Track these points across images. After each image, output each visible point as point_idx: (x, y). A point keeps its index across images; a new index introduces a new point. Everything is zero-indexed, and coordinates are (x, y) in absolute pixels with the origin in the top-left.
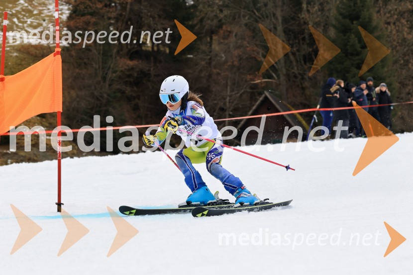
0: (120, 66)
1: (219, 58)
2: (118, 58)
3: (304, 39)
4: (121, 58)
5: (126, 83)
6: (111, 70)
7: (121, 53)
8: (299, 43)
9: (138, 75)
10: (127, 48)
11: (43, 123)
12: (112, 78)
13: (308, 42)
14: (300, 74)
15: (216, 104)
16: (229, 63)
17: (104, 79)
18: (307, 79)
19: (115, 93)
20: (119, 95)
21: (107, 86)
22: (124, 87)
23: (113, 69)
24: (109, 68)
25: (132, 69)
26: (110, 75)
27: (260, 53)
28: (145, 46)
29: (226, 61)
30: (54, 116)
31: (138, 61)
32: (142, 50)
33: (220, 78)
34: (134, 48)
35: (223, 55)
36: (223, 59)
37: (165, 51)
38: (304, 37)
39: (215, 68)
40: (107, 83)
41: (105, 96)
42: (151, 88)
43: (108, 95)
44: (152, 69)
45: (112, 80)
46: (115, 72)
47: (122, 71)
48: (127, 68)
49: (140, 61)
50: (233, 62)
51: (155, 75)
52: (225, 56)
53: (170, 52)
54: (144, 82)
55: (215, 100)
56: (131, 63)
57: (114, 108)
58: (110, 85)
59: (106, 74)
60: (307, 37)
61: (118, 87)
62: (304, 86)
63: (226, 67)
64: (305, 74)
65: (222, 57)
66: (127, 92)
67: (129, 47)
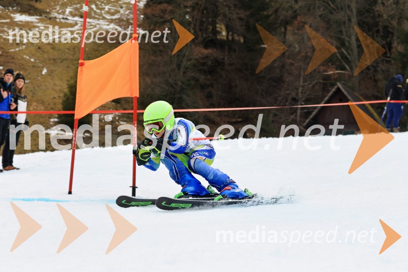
0: (195, 54)
1: (293, 49)
2: (193, 46)
3: (378, 31)
4: (196, 46)
5: (200, 71)
6: (186, 58)
7: (196, 41)
8: (373, 35)
9: (212, 63)
10: (202, 36)
12: (187, 66)
13: (382, 34)
14: (373, 66)
15: (288, 94)
16: (303, 54)
17: (179, 66)
18: (380, 72)
19: (189, 80)
20: (193, 82)
21: (182, 74)
22: (198, 75)
23: (187, 57)
24: (184, 56)
25: (207, 57)
26: (185, 63)
27: (334, 45)
28: (220, 35)
29: (299, 52)
30: (128, 102)
31: (212, 50)
32: (217, 39)
33: (293, 68)
34: (209, 37)
35: (297, 46)
36: (297, 50)
37: (239, 40)
38: (378, 30)
39: (288, 58)
40: (182, 70)
41: (179, 83)
42: (224, 76)
43: (183, 83)
44: (226, 58)
45: (187, 68)
46: (190, 60)
47: (196, 59)
48: (202, 56)
49: (215, 50)
50: (306, 53)
51: (229, 64)
52: (299, 46)
53: (244, 41)
54: (218, 70)
55: (288, 90)
56: (206, 52)
57: (188, 95)
58: (184, 73)
59: (181, 61)
60: (381, 29)
61: (193, 75)
62: (376, 78)
63: (300, 57)
64: (378, 66)
65: (296, 48)
66: (201, 80)
67: (204, 36)
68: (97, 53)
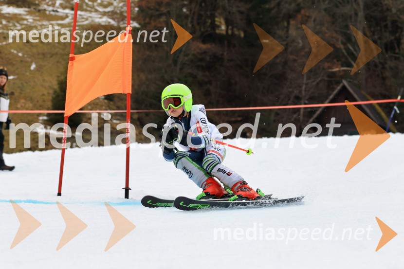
0: (193, 49)
1: (296, 44)
4: (193, 41)
5: (198, 67)
6: (182, 53)
8: (381, 30)
9: (210, 59)
10: (200, 30)
11: (111, 106)
12: (184, 62)
13: (391, 29)
14: (380, 63)
15: (291, 92)
16: (307, 50)
17: (175, 62)
18: (388, 69)
19: (186, 77)
20: (190, 79)
21: (178, 70)
22: (196, 71)
23: (185, 51)
24: (181, 51)
25: (205, 52)
26: (181, 59)
27: (340, 40)
28: (219, 30)
29: (303, 48)
30: (122, 100)
31: (211, 45)
32: (215, 33)
33: (296, 65)
34: (207, 31)
35: (300, 41)
36: (301, 45)
37: (240, 35)
38: (387, 25)
39: (291, 54)
40: (179, 66)
41: (176, 80)
42: (223, 73)
43: (179, 79)
44: (225, 53)
45: (184, 64)
46: (187, 55)
47: (194, 55)
48: (200, 51)
49: (213, 45)
50: (309, 48)
51: (228, 60)
52: (302, 41)
53: (245, 36)
54: (217, 66)
55: (290, 88)
56: (204, 47)
58: (181, 69)
59: (178, 57)
61: (190, 71)
63: (303, 53)
65: (299, 43)
66: (198, 77)
67: (202, 30)
68: (88, 47)
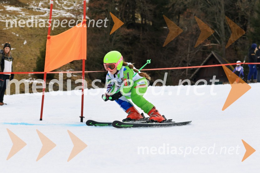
0: (121, 32)
3: (238, 19)
4: (122, 27)
5: (124, 43)
6: (115, 34)
8: (235, 21)
9: (132, 38)
10: (126, 21)
11: (72, 66)
15: (180, 58)
16: (190, 33)
17: (111, 40)
22: (123, 45)
23: (116, 34)
25: (129, 34)
26: (114, 39)
28: (137, 21)
29: (188, 32)
30: (79, 63)
31: (132, 30)
32: (135, 23)
33: (183, 42)
34: (130, 21)
35: (186, 28)
36: (186, 30)
37: (150, 24)
40: (113, 42)
42: (140, 46)
44: (141, 35)
45: (116, 41)
46: (118, 36)
47: (122, 36)
48: (126, 34)
49: (134, 30)
50: (192, 32)
51: (143, 39)
53: (153, 24)
54: (136, 43)
55: (180, 56)
56: (128, 31)
58: (114, 44)
59: (112, 37)
60: (240, 18)
61: (119, 45)
62: (237, 48)
63: (188, 35)
64: (238, 41)
66: (125, 49)
67: (127, 21)
68: (59, 31)
